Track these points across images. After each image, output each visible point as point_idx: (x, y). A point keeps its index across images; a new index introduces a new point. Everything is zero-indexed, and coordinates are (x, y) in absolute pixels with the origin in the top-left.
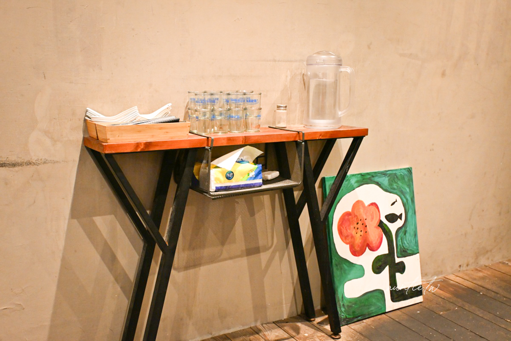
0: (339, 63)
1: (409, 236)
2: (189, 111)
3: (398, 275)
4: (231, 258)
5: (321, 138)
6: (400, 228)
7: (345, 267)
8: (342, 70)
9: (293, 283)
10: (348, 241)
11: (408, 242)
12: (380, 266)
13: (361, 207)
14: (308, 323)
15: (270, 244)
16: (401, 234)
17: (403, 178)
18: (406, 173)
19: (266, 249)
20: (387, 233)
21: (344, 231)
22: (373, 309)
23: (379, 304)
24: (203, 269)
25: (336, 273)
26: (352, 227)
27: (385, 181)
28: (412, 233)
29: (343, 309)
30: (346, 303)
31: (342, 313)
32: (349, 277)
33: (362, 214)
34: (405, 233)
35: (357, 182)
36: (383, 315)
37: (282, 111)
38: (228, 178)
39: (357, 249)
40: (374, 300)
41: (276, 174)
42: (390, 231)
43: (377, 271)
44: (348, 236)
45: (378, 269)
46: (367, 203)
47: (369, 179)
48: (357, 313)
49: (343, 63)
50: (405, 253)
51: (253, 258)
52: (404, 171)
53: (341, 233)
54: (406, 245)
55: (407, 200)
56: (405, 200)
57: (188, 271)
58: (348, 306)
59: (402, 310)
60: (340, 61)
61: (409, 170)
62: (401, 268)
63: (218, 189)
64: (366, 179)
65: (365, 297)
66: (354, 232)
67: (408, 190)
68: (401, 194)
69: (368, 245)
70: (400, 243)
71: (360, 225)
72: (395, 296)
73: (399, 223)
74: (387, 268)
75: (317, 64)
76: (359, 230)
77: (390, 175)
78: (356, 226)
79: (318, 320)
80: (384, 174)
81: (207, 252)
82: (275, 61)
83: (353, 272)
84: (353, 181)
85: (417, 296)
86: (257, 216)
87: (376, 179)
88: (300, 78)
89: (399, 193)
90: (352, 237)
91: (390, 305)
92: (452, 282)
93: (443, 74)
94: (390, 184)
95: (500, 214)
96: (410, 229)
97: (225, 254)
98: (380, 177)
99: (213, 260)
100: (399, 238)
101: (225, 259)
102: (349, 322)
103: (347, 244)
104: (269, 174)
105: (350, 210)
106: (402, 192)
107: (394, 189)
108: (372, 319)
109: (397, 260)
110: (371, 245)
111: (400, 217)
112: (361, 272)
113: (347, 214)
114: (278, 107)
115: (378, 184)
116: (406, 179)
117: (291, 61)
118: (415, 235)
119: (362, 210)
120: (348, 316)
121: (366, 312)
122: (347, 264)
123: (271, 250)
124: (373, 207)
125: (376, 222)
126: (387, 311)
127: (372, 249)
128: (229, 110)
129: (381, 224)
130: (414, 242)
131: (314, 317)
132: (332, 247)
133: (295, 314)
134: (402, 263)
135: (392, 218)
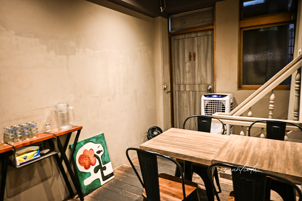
0: (68, 106)
1: (106, 157)
2: (6, 136)
3: (104, 171)
4: (35, 185)
5: (64, 134)
6: (102, 155)
7: (83, 174)
8: (69, 108)
9: (64, 186)
10: (83, 165)
11: (106, 159)
12: (97, 170)
13: (86, 151)
14: (72, 199)
15: (52, 175)
16: (103, 157)
17: (101, 137)
18: (102, 135)
19: (50, 177)
20: (98, 158)
21: (81, 162)
22: (96, 186)
23: (98, 184)
24: (22, 194)
25: (80, 178)
26: (84, 159)
27: (94, 140)
28: (107, 155)
29: (85, 190)
30: (85, 188)
31: (84, 191)
32: (85, 178)
33: (87, 154)
34: (104, 156)
35: (84, 143)
36: (101, 187)
37: (48, 126)
38: (25, 159)
39: (87, 167)
40: (96, 183)
41: (48, 150)
42: (99, 157)
43: (96, 172)
44: (82, 163)
45: (96, 171)
46: (88, 150)
47: (88, 141)
48: (90, 190)
49: (69, 106)
50: (105, 163)
51: (45, 182)
52: (101, 135)
53: (80, 163)
54: (105, 160)
55: (103, 144)
56: (103, 145)
57: (15, 197)
58: (87, 188)
59: (107, 183)
60: (68, 105)
61: (103, 134)
62: (105, 168)
63: (21, 164)
64: (87, 141)
65: (93, 183)
66: (85, 161)
67: (103, 141)
68: (101, 143)
69: (91, 164)
70: (103, 160)
71: (87, 158)
72: (104, 179)
73: (102, 153)
74: (100, 170)
75: (59, 108)
76: (87, 160)
77: (96, 138)
78: (85, 159)
79: (76, 196)
80: (93, 138)
81: (23, 186)
82: (42, 108)
83: (87, 175)
84: (82, 143)
85: (112, 176)
86: (44, 166)
87: (91, 140)
88: (54, 112)
89: (100, 143)
90: (85, 163)
91: (102, 183)
92: (125, 167)
93: (109, 100)
94: (97, 141)
95: (137, 140)
96: (106, 154)
97: (32, 184)
98: (92, 139)
99: (26, 188)
100: (103, 158)
101: (32, 187)
102: (87, 194)
103: (83, 166)
104: (45, 151)
105: (82, 154)
106: (101, 142)
107: (98, 142)
108: (96, 190)
109: (103, 166)
110: (92, 164)
111: (102, 151)
112: (90, 174)
113: (82, 155)
114: (47, 125)
115: (92, 142)
116: (102, 137)
117: (50, 107)
118: (108, 155)
119: (87, 153)
120: (87, 192)
121: (94, 188)
122: (84, 173)
123: (52, 177)
124: (91, 150)
125: (93, 155)
126: (101, 185)
127: (93, 165)
128: (23, 132)
129: (95, 156)
130: (108, 158)
131: (74, 196)
132: (77, 169)
133: (67, 197)
134: (105, 166)
135: (99, 152)
